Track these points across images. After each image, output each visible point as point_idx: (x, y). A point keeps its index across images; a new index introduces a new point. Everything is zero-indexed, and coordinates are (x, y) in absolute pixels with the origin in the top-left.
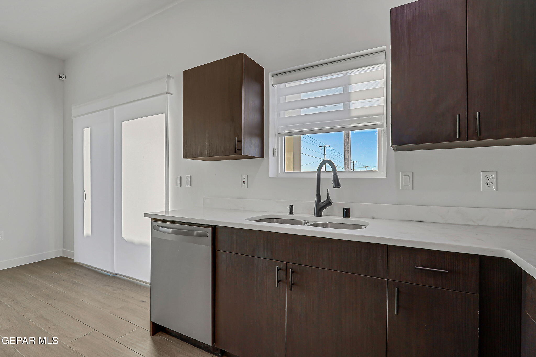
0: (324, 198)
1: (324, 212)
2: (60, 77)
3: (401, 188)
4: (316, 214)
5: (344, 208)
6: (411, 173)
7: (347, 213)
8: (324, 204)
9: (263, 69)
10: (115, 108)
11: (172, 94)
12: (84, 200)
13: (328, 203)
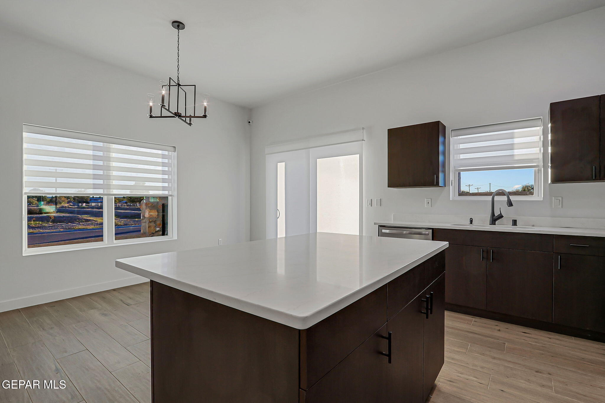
0: (497, 214)
1: (497, 222)
2: (249, 122)
3: (554, 207)
4: (491, 224)
5: (513, 220)
6: (561, 198)
7: (515, 223)
8: (498, 217)
9: (445, 127)
10: (311, 149)
11: (365, 141)
12: (278, 217)
13: (501, 217)
